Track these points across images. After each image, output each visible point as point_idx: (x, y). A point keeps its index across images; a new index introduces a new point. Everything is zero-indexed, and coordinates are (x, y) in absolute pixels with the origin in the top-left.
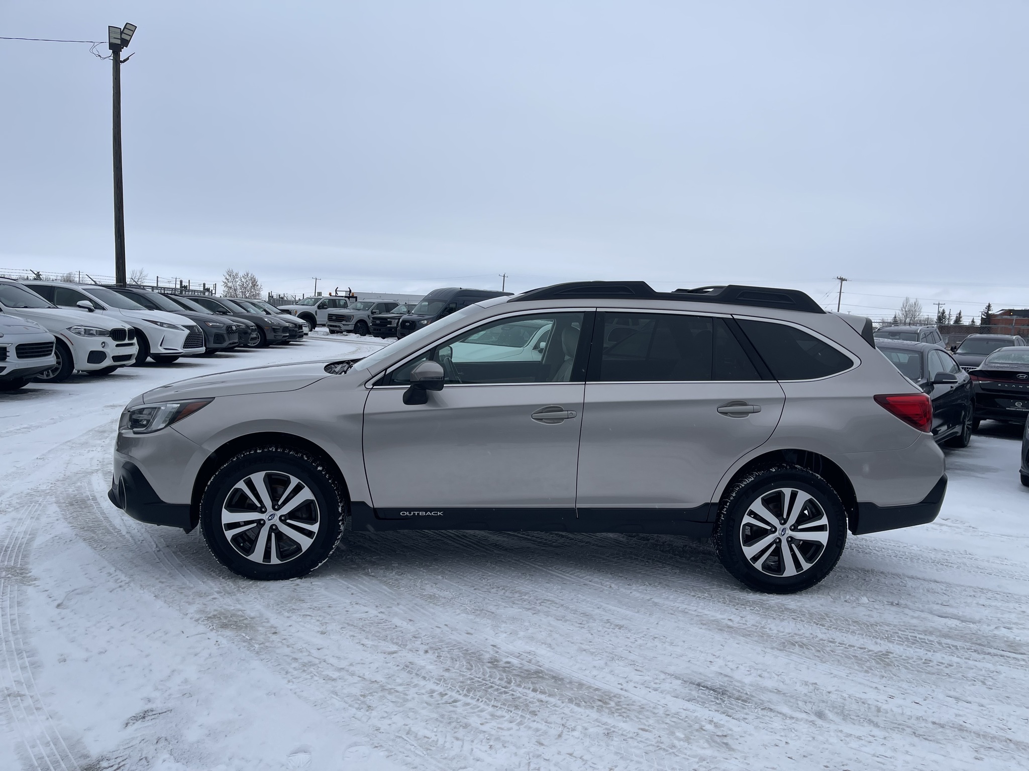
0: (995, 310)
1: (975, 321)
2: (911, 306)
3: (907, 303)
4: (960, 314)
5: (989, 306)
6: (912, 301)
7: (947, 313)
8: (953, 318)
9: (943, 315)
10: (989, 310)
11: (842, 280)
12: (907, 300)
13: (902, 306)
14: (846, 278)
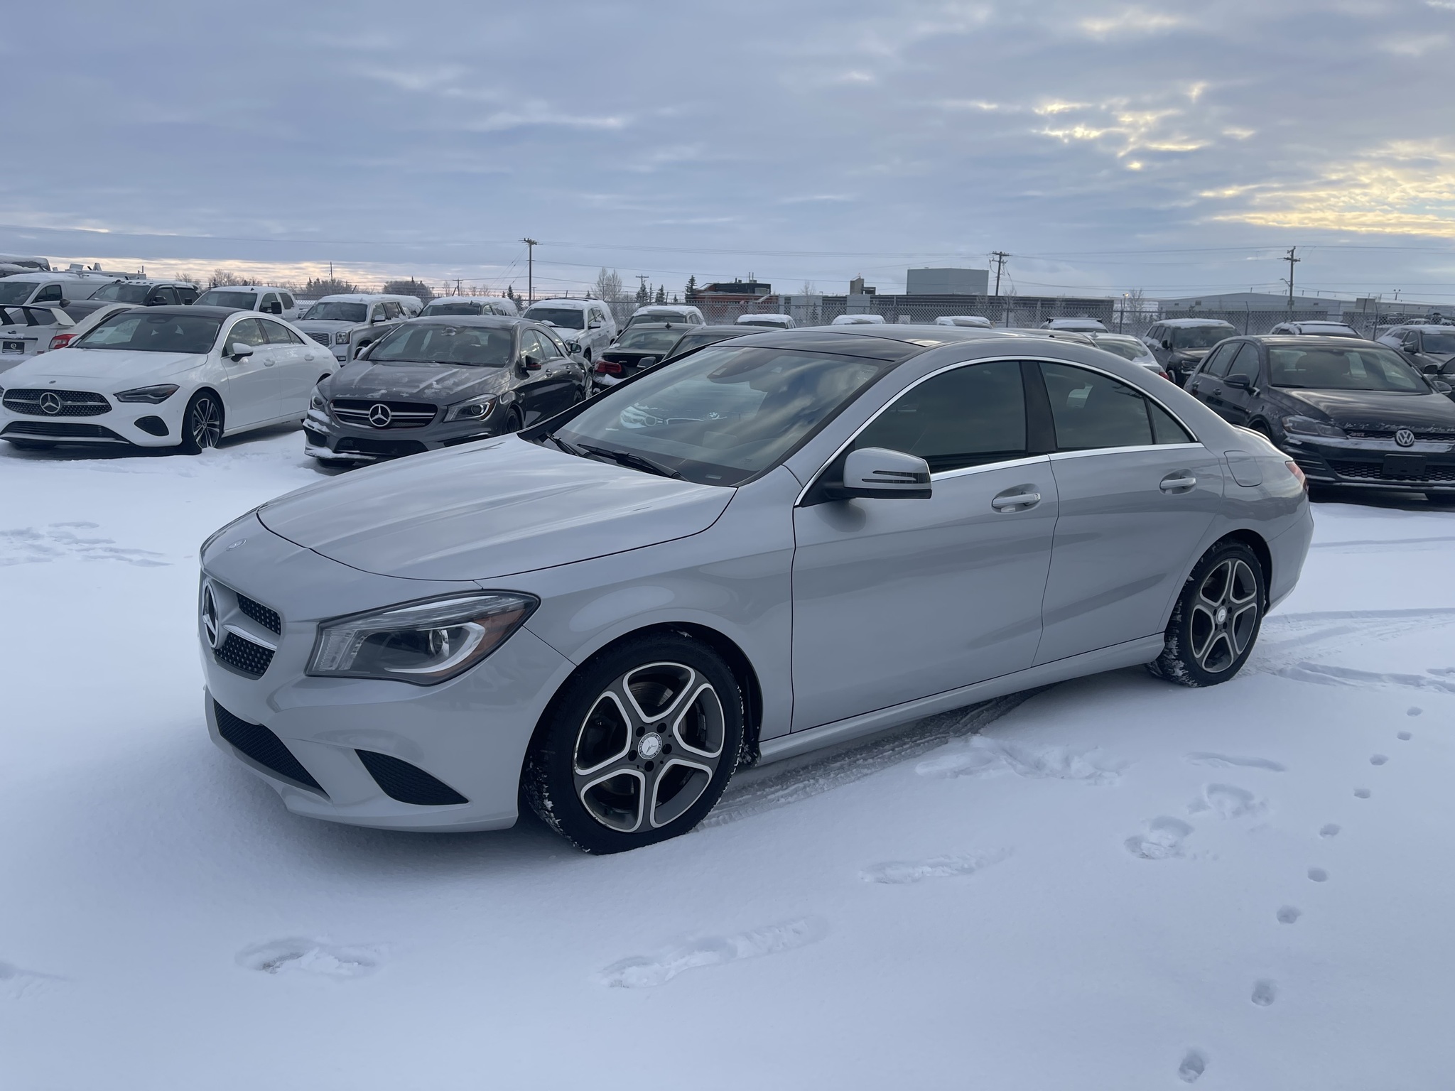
0: (700, 285)
1: (678, 298)
2: (608, 279)
3: (604, 275)
4: (662, 290)
5: (692, 281)
6: (610, 272)
7: (648, 290)
8: (654, 295)
9: (644, 290)
10: (693, 285)
11: (531, 243)
12: (604, 272)
13: (598, 279)
14: (536, 241)
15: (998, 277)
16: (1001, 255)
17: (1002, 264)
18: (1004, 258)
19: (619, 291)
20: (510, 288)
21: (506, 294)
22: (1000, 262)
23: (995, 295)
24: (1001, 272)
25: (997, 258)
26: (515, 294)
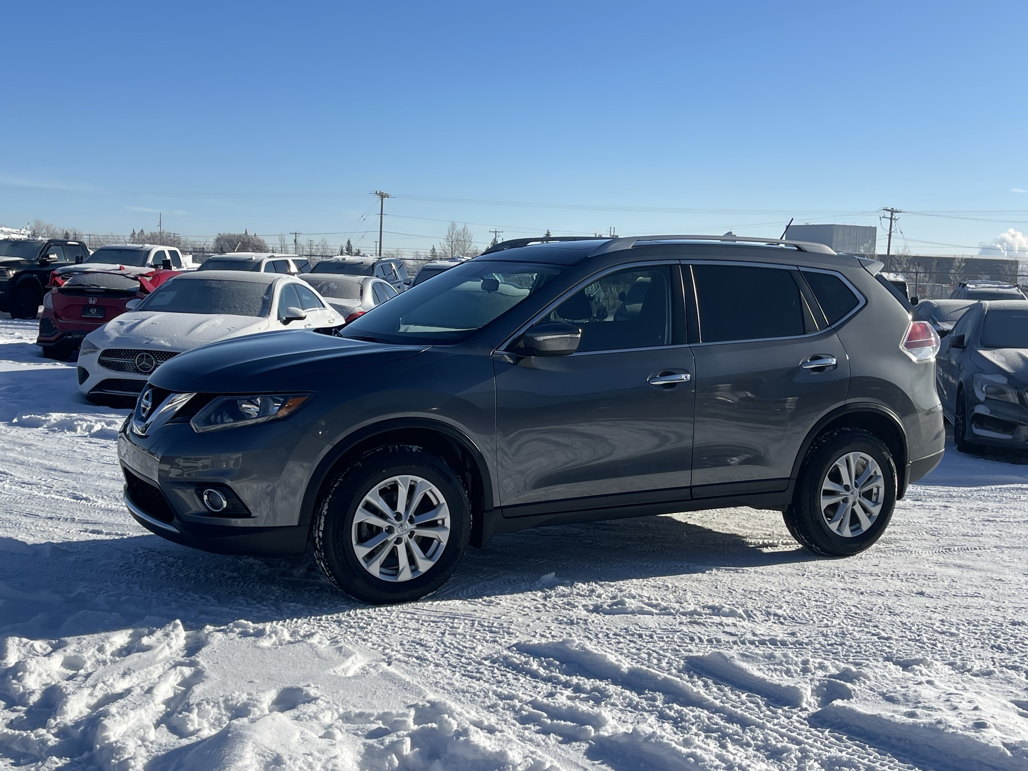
15: (890, 235)
16: (892, 211)
17: (893, 221)
18: (896, 215)
19: (469, 247)
20: (349, 241)
21: (344, 248)
22: (891, 219)
23: (886, 253)
24: (893, 230)
25: (888, 214)
26: (353, 248)
